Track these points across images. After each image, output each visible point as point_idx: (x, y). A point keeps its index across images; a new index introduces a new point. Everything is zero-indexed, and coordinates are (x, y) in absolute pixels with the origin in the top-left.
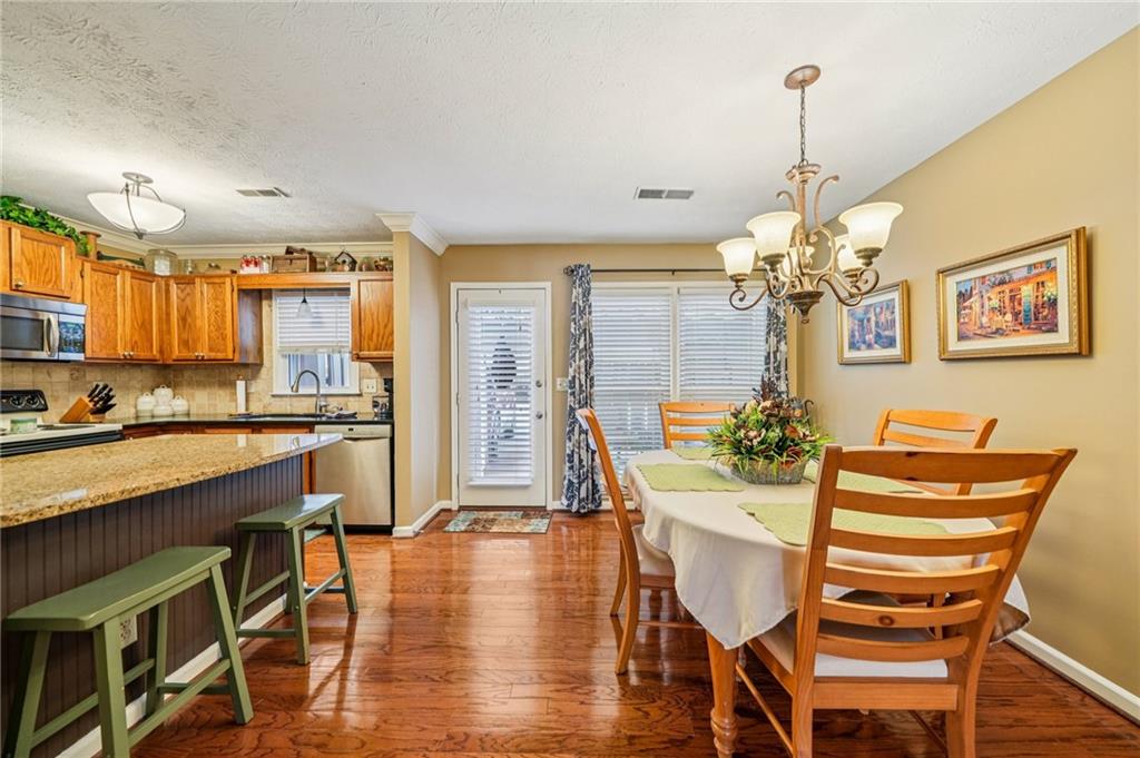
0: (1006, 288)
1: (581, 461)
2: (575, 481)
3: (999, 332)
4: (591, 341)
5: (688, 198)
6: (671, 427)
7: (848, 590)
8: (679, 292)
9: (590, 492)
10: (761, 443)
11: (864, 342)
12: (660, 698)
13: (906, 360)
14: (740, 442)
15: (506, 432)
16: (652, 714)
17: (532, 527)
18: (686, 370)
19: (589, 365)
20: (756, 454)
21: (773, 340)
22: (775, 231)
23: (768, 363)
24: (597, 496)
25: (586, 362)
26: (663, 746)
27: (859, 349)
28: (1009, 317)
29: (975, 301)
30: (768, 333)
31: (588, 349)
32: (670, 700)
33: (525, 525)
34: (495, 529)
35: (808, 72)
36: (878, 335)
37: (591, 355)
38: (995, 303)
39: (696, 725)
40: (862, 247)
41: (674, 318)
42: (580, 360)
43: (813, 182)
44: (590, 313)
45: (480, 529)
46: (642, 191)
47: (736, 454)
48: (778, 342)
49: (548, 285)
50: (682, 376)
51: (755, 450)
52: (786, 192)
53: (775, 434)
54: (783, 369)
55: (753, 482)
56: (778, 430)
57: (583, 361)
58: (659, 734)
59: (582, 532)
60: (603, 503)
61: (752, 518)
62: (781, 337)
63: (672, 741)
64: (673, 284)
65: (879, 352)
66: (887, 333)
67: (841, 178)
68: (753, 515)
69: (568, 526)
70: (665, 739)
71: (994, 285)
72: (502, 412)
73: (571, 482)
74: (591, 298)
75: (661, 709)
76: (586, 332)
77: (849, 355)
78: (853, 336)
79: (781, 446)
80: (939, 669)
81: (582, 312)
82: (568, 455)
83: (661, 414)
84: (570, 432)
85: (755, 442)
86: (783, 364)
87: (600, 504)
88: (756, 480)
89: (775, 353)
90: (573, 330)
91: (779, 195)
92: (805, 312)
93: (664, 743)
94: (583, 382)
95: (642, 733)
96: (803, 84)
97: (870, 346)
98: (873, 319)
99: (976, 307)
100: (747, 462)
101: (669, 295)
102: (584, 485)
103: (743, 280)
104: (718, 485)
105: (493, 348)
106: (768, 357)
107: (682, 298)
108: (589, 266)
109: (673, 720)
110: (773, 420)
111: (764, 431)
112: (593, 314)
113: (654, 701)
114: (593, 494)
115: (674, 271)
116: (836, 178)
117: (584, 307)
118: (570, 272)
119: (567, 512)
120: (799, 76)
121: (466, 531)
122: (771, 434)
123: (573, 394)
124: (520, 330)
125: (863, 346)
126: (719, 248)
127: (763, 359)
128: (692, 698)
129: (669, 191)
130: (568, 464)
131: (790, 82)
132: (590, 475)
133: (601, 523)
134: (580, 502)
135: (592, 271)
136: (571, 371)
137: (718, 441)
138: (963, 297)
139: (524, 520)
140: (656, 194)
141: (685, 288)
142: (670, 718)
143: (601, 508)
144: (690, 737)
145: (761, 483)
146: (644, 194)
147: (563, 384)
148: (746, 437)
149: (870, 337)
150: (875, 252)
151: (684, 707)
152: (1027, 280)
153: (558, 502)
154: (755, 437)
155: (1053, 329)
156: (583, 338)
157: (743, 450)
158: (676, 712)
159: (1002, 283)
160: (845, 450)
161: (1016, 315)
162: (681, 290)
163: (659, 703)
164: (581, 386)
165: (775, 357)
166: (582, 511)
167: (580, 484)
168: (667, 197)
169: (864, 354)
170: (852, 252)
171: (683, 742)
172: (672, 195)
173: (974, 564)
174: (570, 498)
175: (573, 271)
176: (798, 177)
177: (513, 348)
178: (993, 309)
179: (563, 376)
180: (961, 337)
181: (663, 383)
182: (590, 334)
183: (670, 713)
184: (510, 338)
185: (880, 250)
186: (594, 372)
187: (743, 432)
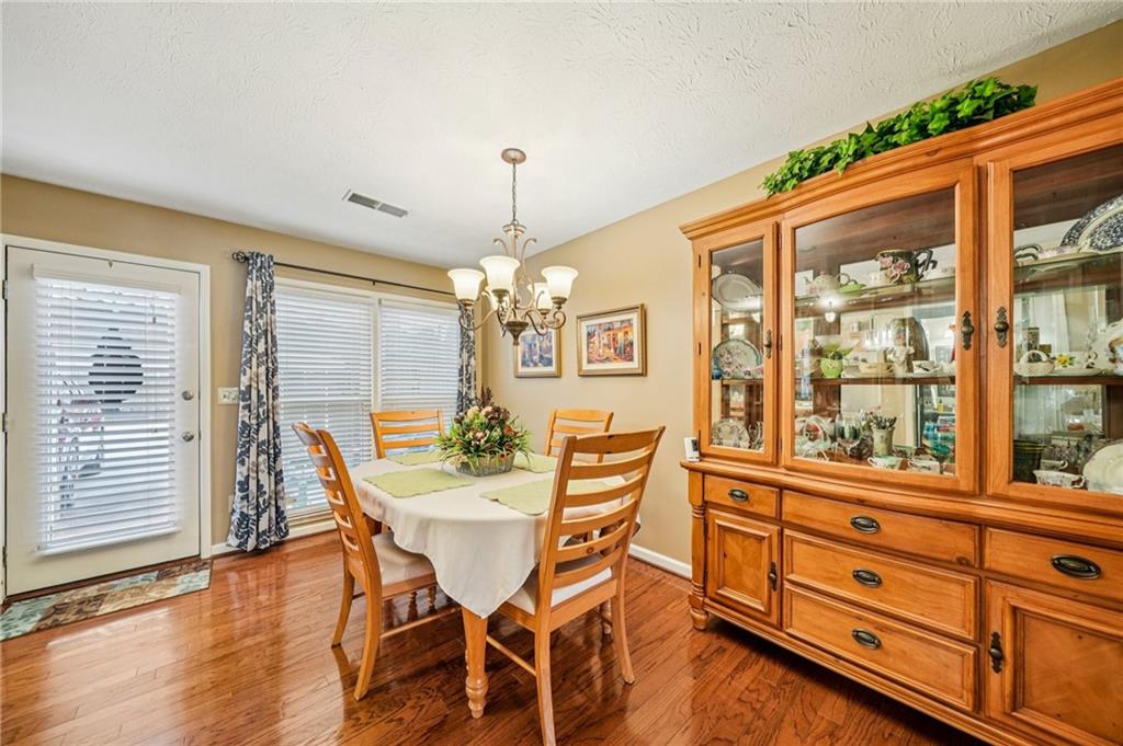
0: (611, 333)
1: (259, 487)
2: (252, 512)
3: (607, 359)
4: (274, 344)
5: (401, 216)
6: (384, 437)
7: (568, 537)
8: (380, 302)
9: (274, 522)
10: (486, 442)
11: (532, 361)
12: (409, 699)
13: (557, 376)
14: (470, 443)
15: (85, 468)
16: (405, 717)
17: (182, 587)
18: (387, 379)
19: (271, 373)
20: (483, 451)
21: (465, 355)
22: (501, 271)
23: (461, 375)
24: (282, 525)
25: (267, 369)
26: (424, 738)
27: (528, 366)
28: (612, 350)
29: (595, 339)
30: (462, 349)
31: (269, 355)
32: (419, 695)
33: (168, 587)
34: (106, 608)
35: (518, 155)
36: (541, 357)
37: (274, 361)
38: (606, 341)
39: (449, 702)
40: (557, 295)
41: (375, 328)
42: (258, 366)
43: (522, 238)
44: (273, 312)
45: (74, 618)
46: (354, 195)
47: (465, 453)
48: (470, 357)
49: (205, 269)
50: (383, 386)
51: (482, 448)
52: (501, 241)
53: (496, 433)
54: (472, 380)
55: (479, 475)
56: (499, 430)
57: (262, 369)
58: (416, 731)
59: (262, 571)
60: (291, 531)
61: (496, 503)
62: (471, 353)
63: (431, 730)
64: (375, 295)
65: (542, 369)
66: (547, 356)
67: (538, 240)
68: (497, 500)
69: (238, 572)
70: (425, 731)
71: (605, 330)
72: (81, 439)
73: (244, 516)
74: (275, 295)
75: (413, 707)
76: (268, 333)
77: (522, 370)
78: (524, 356)
79: (501, 443)
80: (607, 574)
81: (261, 310)
82: (240, 483)
83: (373, 424)
84: (242, 454)
85: (482, 441)
86: (473, 375)
87: (287, 533)
88: (482, 473)
89: (467, 366)
90: (247, 330)
91: (495, 241)
92: (516, 337)
93: (425, 734)
94: (263, 392)
95: (401, 740)
96: (514, 161)
97: (536, 365)
98: (538, 345)
99: (597, 342)
100: (476, 459)
101: (370, 305)
102: (266, 516)
103: (470, 305)
104: (452, 483)
105: (94, 344)
106: (461, 370)
107: (383, 309)
108: (271, 257)
109: (427, 712)
110: (493, 422)
111: (488, 432)
112: (277, 314)
113: (404, 704)
114: (278, 523)
115: (374, 281)
116: (535, 240)
117: (265, 305)
118: (244, 260)
119: (240, 553)
120: (512, 154)
121: (38, 630)
122: (494, 434)
123: (248, 407)
124: (154, 322)
125: (531, 365)
126: (450, 274)
127: (457, 371)
128: (438, 683)
129: (384, 205)
130: (239, 494)
131: (505, 155)
132: (273, 502)
133: (288, 555)
134: (258, 535)
135: (275, 263)
136: (245, 380)
137: (447, 444)
138: (590, 335)
139: (164, 582)
140: (369, 203)
141: (386, 300)
142: (424, 711)
143: (289, 537)
144: (446, 716)
145: (485, 475)
146: (355, 198)
147: (228, 395)
148: (475, 438)
149: (536, 358)
150: (564, 300)
151: (434, 694)
152: (620, 329)
153: (224, 544)
154: (482, 437)
155: (631, 360)
156: (263, 340)
157: (472, 449)
158: (427, 702)
159: (609, 329)
160: (579, 437)
161: (616, 350)
162: (383, 302)
163: (409, 704)
164: (259, 397)
165: (467, 370)
166: (263, 547)
167: (259, 515)
168: (380, 209)
169: (532, 370)
170: (549, 298)
171: (442, 724)
172: (385, 208)
173: (622, 504)
174: (243, 537)
175: (247, 259)
176: (512, 232)
177: (135, 347)
178: (605, 345)
179: (230, 385)
180: (589, 362)
181: (362, 393)
182: (273, 337)
183: (422, 706)
184: (129, 331)
185: (565, 300)
186: (279, 380)
187: (471, 434)
